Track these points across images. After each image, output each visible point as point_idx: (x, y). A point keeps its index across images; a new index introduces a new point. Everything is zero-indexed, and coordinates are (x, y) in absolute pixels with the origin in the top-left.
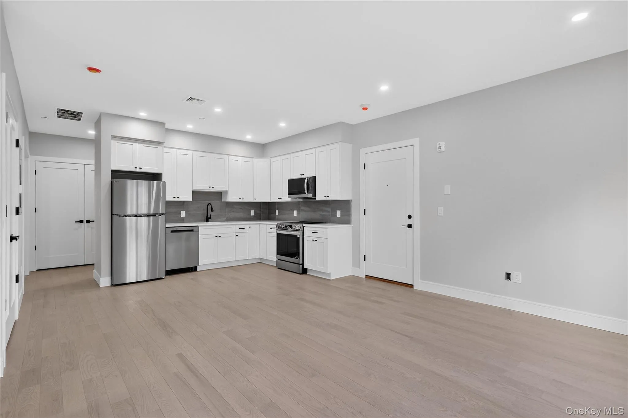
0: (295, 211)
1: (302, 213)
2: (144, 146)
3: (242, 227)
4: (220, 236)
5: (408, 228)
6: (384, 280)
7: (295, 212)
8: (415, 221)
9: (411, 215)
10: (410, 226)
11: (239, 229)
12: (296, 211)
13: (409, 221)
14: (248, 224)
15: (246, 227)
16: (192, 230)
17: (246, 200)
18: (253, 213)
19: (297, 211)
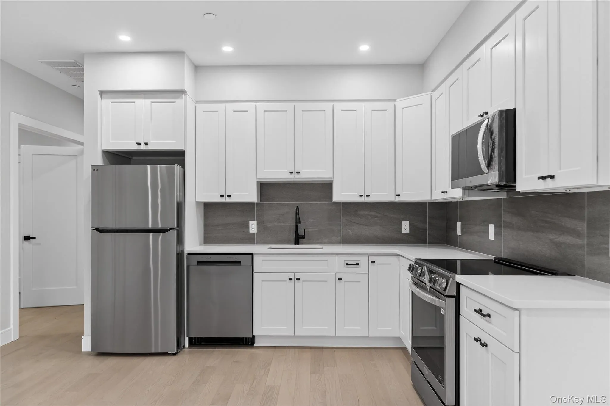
0: (490, 225)
1: (506, 233)
2: (152, 102)
3: (352, 259)
4: (298, 279)
7: (492, 227)
11: (347, 264)
12: (493, 225)
14: (369, 255)
15: (364, 261)
16: (239, 262)
17: (376, 197)
18: (406, 227)
19: (495, 227)
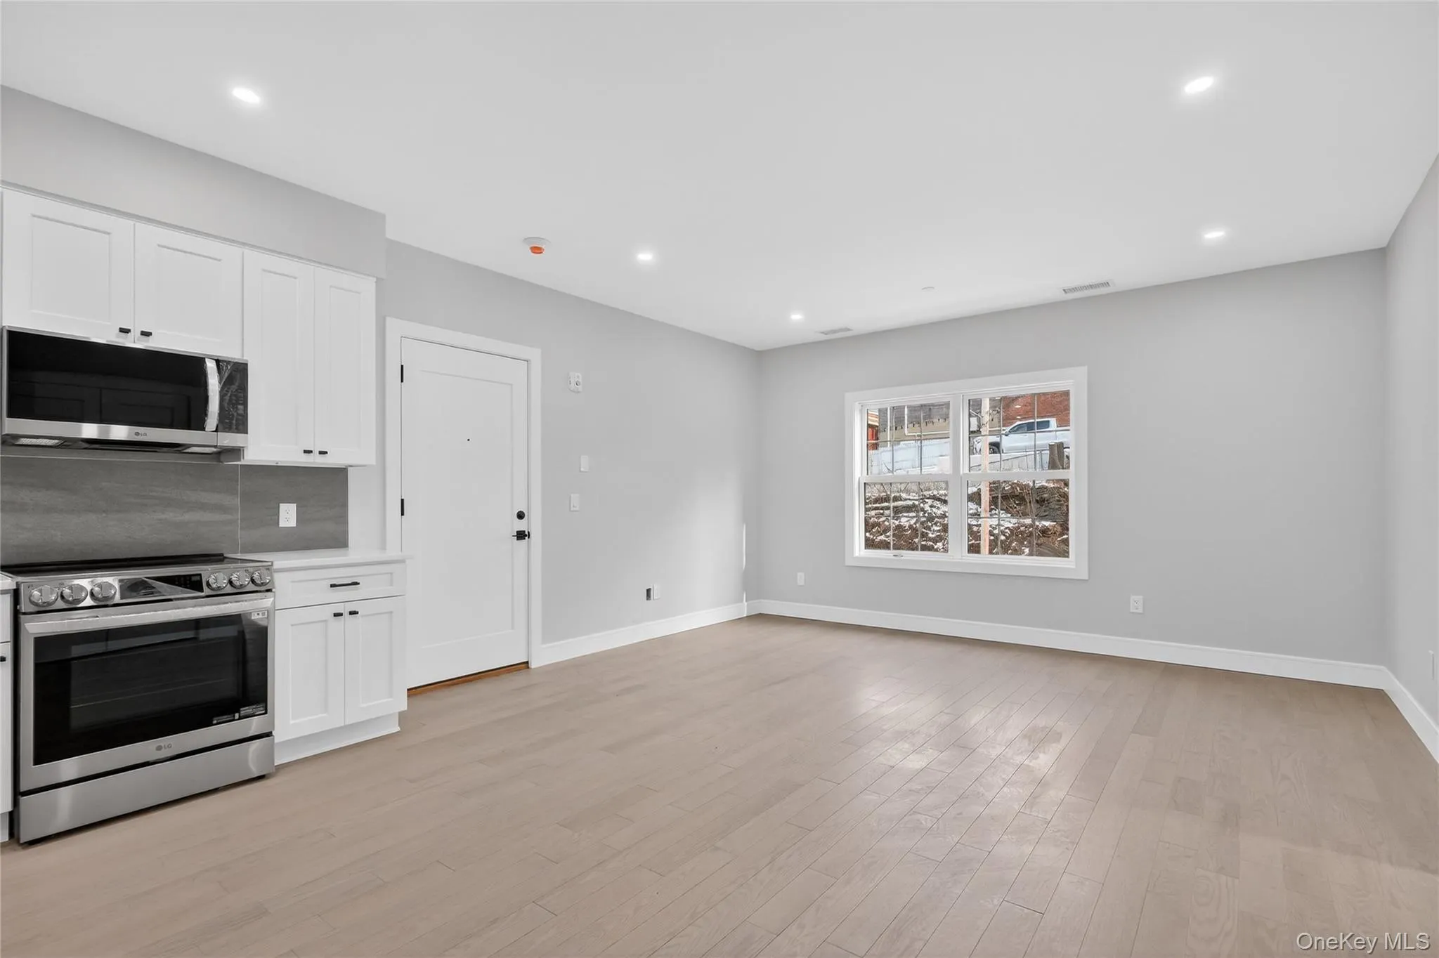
5: (518, 539)
6: (455, 681)
8: (534, 524)
9: (522, 510)
10: (521, 535)
13: (521, 525)
